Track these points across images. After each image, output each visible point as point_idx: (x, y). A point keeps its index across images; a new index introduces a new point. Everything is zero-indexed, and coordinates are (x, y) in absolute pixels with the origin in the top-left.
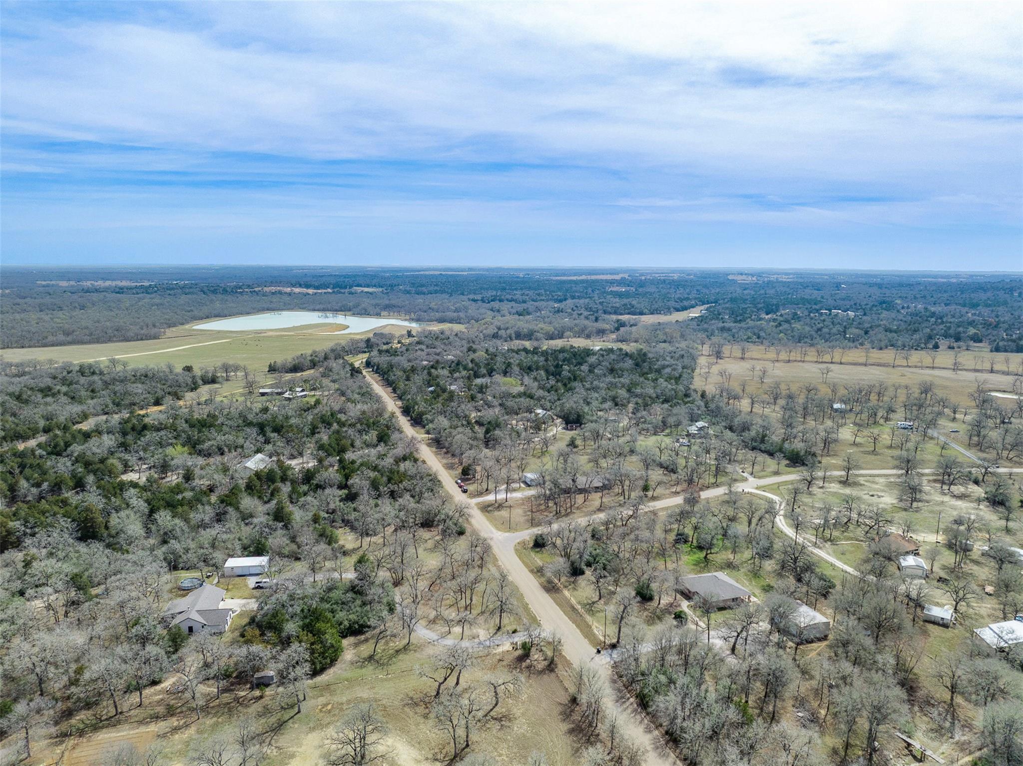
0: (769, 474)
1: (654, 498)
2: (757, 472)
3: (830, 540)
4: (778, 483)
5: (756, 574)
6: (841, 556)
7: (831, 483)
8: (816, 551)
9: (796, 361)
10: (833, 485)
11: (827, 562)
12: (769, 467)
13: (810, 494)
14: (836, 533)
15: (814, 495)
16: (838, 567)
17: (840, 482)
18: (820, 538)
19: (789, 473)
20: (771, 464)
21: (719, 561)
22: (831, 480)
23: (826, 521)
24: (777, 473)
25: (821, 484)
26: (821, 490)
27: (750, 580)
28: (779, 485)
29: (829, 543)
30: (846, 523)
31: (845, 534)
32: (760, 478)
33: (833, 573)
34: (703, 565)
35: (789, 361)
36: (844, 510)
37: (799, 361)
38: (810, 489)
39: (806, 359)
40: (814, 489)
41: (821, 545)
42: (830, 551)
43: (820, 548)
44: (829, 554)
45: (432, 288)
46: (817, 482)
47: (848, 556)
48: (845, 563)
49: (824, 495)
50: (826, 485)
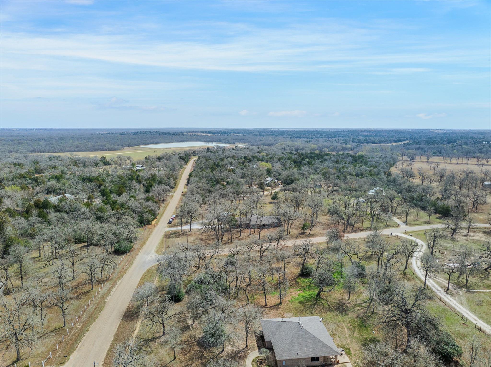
0: (420, 223)
1: (310, 235)
2: (411, 221)
3: (465, 286)
4: (425, 230)
5: (363, 322)
6: (477, 307)
7: (475, 232)
8: (447, 298)
9: (462, 164)
10: (477, 234)
11: (457, 313)
12: (422, 217)
13: (453, 240)
14: (473, 279)
15: (458, 241)
16: (471, 322)
17: (485, 232)
18: (455, 283)
19: (438, 223)
20: (424, 216)
21: (331, 300)
22: (477, 230)
23: (463, 264)
24: (428, 223)
25: (465, 232)
26: (465, 238)
27: (353, 330)
28: (425, 231)
29: (464, 290)
30: (486, 270)
31: (485, 281)
32: (411, 225)
33: (462, 330)
34: (310, 304)
35: (458, 164)
36: (484, 256)
37: (465, 164)
38: (454, 236)
39: (469, 163)
40: (458, 237)
41: (454, 292)
42: (464, 300)
43: (452, 295)
44: (461, 303)
45: (268, 134)
46: (462, 231)
47: (485, 308)
48: (481, 317)
49: (467, 242)
50: (470, 234)
